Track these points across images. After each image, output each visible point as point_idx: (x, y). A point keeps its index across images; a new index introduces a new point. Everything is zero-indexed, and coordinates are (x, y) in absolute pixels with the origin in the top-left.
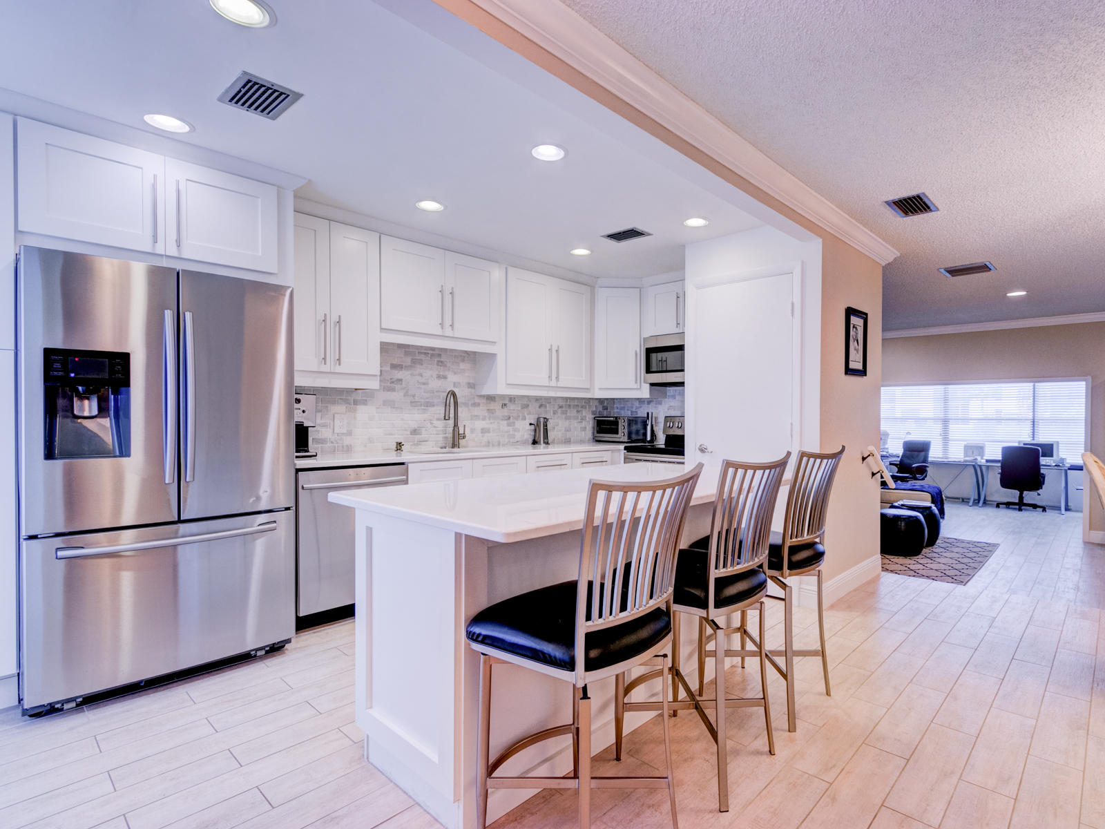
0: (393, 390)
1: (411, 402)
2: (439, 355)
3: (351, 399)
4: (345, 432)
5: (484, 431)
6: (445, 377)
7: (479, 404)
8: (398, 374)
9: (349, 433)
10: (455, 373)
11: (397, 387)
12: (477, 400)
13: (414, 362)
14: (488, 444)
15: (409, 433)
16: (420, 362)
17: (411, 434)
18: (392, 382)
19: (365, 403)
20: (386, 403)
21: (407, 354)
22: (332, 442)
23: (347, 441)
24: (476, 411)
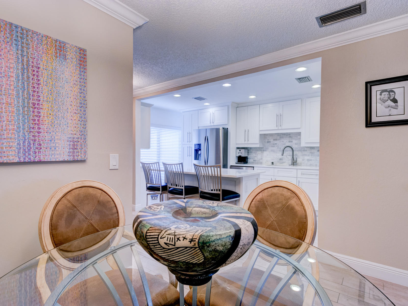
0: (274, 147)
1: (280, 150)
2: (290, 135)
3: (262, 150)
4: (260, 158)
5: (308, 160)
6: (292, 142)
7: (306, 150)
8: (276, 142)
9: (262, 159)
10: (296, 140)
11: (275, 146)
12: (305, 149)
13: (280, 137)
14: (311, 165)
15: (279, 159)
16: (283, 137)
17: (279, 160)
18: (274, 144)
19: (266, 151)
20: (272, 151)
21: (278, 135)
22: (257, 161)
23: (261, 161)
24: (305, 153)
